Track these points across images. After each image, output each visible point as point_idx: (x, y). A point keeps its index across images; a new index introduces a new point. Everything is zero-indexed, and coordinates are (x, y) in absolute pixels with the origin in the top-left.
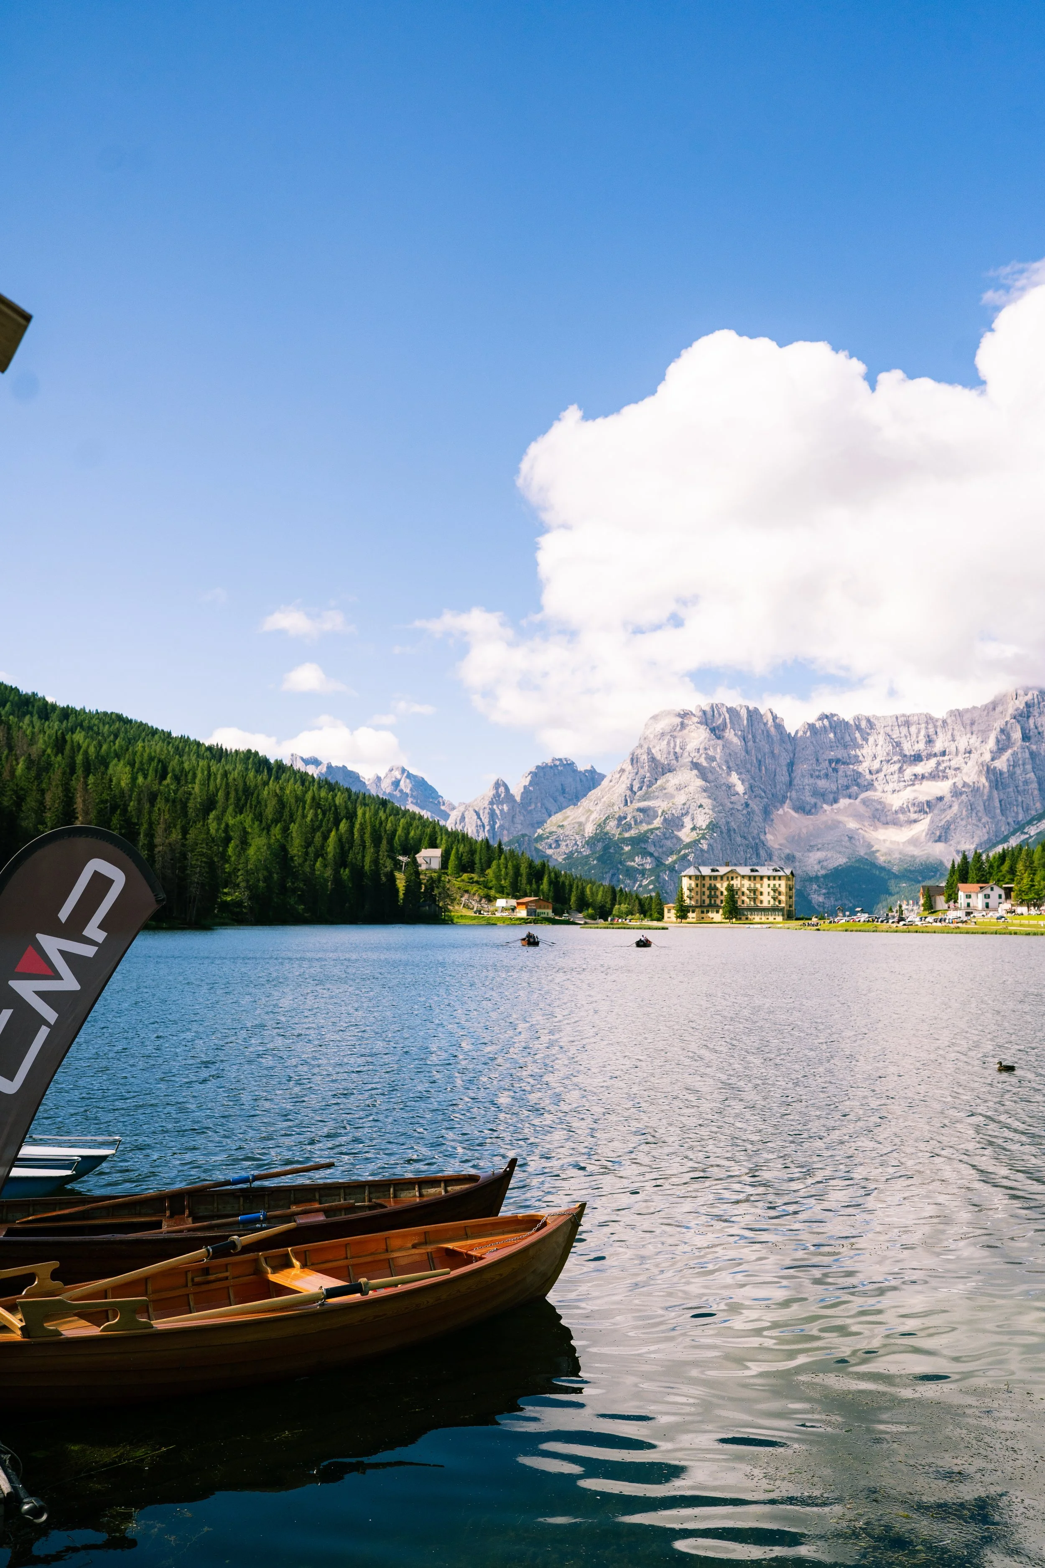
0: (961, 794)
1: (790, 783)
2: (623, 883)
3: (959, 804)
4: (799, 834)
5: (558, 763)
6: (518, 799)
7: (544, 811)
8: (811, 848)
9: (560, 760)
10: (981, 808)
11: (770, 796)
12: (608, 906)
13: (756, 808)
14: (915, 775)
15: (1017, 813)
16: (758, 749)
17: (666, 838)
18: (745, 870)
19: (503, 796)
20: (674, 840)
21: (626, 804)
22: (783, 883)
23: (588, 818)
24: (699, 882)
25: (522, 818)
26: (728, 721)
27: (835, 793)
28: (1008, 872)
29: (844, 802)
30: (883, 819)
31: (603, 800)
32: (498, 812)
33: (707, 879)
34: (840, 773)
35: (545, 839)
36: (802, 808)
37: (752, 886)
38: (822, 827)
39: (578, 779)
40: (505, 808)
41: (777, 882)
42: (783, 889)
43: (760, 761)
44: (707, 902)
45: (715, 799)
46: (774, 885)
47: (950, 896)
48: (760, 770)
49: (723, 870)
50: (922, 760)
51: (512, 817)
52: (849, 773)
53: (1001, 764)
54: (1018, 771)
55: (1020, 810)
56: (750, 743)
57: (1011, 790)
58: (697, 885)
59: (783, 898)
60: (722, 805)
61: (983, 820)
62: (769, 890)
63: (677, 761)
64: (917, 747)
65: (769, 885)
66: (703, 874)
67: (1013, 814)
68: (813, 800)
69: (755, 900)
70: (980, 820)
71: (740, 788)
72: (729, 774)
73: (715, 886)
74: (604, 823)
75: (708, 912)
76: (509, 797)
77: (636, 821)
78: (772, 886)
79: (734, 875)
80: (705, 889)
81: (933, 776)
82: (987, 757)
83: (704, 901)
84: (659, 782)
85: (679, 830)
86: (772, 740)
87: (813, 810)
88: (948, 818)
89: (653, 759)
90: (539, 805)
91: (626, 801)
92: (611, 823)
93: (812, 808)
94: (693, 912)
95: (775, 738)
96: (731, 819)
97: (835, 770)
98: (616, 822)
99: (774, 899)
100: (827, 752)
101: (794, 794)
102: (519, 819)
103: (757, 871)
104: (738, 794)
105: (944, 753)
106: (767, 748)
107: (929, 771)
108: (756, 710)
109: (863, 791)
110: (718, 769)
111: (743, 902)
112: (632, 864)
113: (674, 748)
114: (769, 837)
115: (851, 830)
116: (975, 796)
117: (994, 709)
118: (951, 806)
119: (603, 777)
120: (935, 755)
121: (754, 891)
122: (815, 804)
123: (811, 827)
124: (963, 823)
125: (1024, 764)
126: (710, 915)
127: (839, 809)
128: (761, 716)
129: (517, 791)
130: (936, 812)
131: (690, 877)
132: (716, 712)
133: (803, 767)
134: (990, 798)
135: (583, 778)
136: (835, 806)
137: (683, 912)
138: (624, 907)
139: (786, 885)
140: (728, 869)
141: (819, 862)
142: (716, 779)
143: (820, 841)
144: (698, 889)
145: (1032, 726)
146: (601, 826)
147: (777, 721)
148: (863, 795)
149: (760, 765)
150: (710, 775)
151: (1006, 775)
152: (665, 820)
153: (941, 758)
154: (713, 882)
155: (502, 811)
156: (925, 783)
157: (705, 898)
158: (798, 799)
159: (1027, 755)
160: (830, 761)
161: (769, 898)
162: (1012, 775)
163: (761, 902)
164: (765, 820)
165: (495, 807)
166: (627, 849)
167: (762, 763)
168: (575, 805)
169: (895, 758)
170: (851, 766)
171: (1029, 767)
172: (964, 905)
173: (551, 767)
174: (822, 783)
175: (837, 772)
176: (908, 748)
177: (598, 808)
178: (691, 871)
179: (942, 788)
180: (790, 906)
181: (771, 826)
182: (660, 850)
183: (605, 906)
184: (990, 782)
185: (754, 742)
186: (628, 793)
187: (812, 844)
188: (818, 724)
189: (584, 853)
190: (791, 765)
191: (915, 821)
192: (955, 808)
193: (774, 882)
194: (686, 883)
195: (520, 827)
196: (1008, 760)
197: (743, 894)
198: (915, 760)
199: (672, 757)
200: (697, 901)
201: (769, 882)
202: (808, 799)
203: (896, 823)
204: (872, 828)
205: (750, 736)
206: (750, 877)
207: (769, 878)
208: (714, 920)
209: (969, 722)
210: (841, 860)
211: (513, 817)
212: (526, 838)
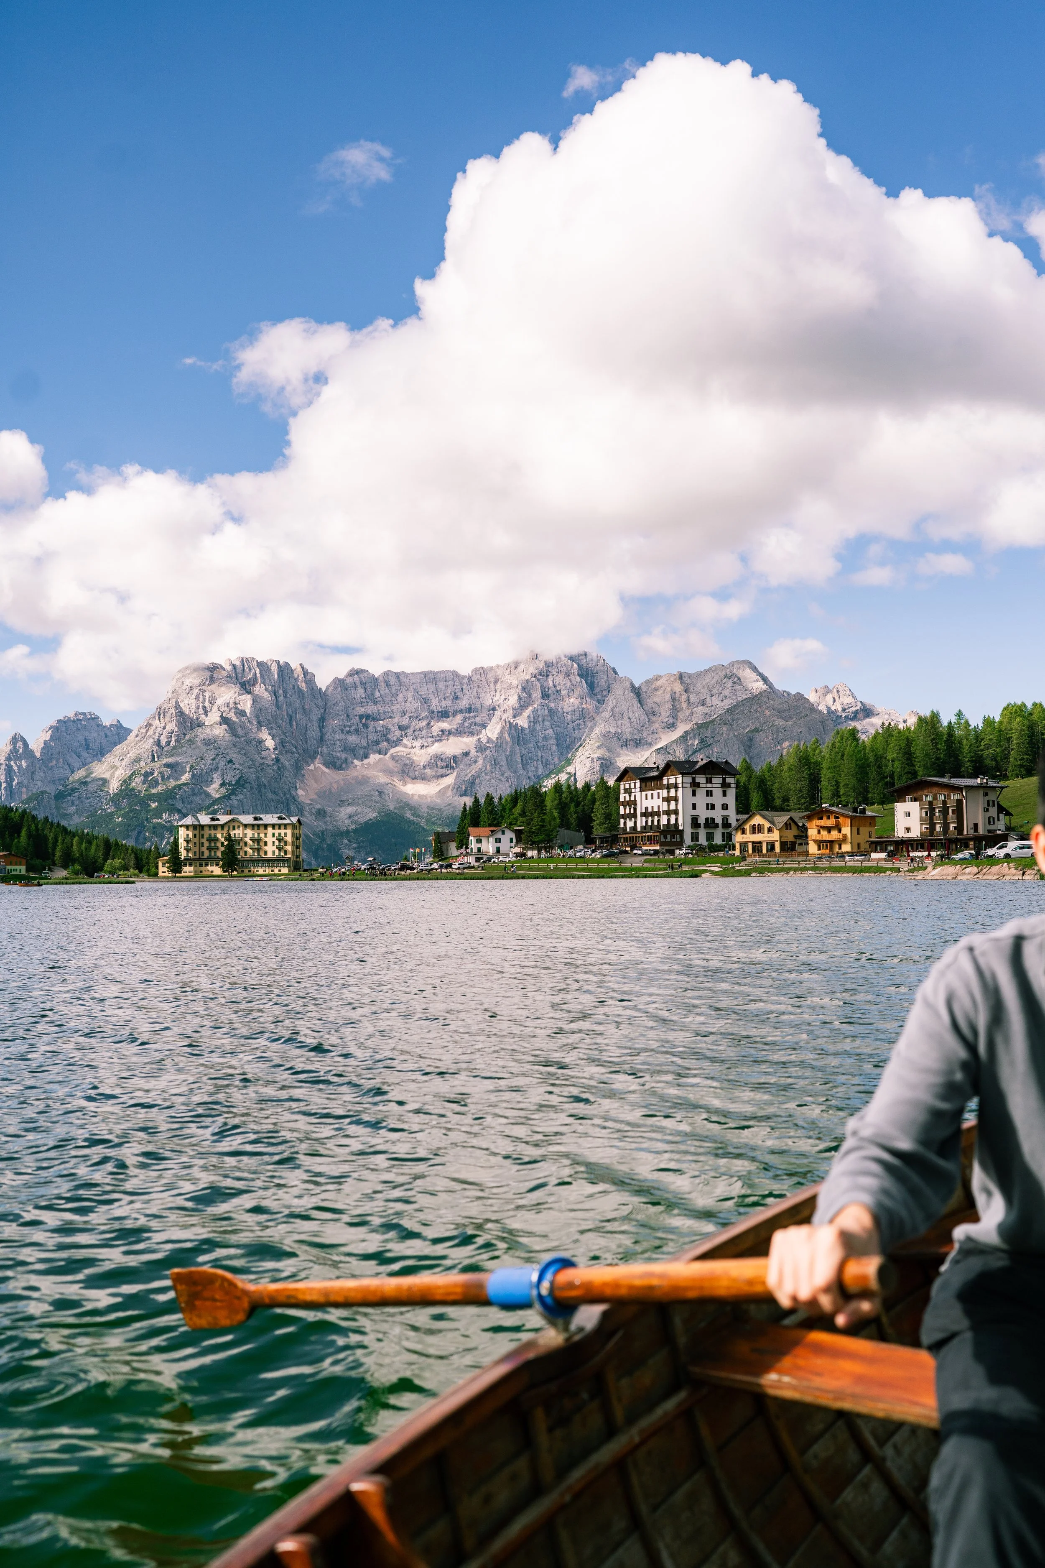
0: (485, 749)
1: (322, 739)
2: (150, 840)
3: (484, 760)
4: (330, 789)
5: (81, 717)
6: (38, 754)
7: (66, 767)
8: (342, 803)
9: (84, 714)
10: (504, 763)
11: (301, 752)
12: (100, 860)
13: (287, 764)
14: (442, 731)
15: (537, 768)
16: (290, 705)
17: (195, 794)
18: (248, 819)
19: (21, 751)
20: (203, 797)
21: (153, 760)
22: (289, 832)
23: (112, 775)
24: (197, 832)
25: (42, 774)
26: (258, 675)
27: (365, 748)
28: (520, 815)
29: (374, 758)
30: (412, 774)
31: (128, 755)
32: (15, 768)
33: (206, 829)
34: (370, 729)
35: (66, 796)
36: (333, 764)
37: (256, 835)
38: (353, 782)
39: (103, 734)
40: (24, 764)
41: (282, 831)
42: (289, 838)
43: (291, 717)
44: (207, 854)
45: (245, 754)
46: (280, 834)
47: (461, 841)
48: (291, 725)
49: (224, 819)
50: (448, 717)
51: (31, 773)
52: (379, 729)
53: (523, 721)
54: (538, 728)
55: (540, 765)
56: (281, 698)
57: (531, 745)
58: (195, 836)
59: (289, 848)
60: (252, 760)
61: (506, 775)
62: (274, 839)
63: (207, 716)
64: (444, 704)
65: (274, 835)
66: (202, 823)
67: (533, 769)
68: (344, 756)
69: (258, 850)
70: (503, 775)
71: (270, 743)
72: (259, 729)
73: (215, 835)
74: (130, 780)
75: (207, 865)
76: (28, 752)
77: (163, 777)
78: (277, 835)
79: (236, 824)
80: (204, 840)
81: (459, 732)
82: (509, 715)
83: (203, 853)
84: (187, 737)
85: (208, 786)
86: (303, 694)
87: (344, 766)
88: (473, 772)
89: (181, 714)
90: (61, 760)
91: (153, 756)
92: (137, 779)
93: (342, 763)
94: (190, 865)
95: (306, 694)
96: (261, 774)
97: (366, 726)
98: (142, 778)
99: (280, 849)
100: (358, 708)
101: (325, 749)
102: (39, 775)
103: (261, 819)
104: (268, 749)
105: (469, 710)
106: (298, 704)
107: (456, 727)
108: (287, 664)
109: (392, 747)
110: (248, 724)
111: (246, 852)
112: (160, 820)
113: (203, 702)
114: (300, 792)
115: (381, 785)
116: (498, 751)
117: (516, 668)
118: (476, 762)
119: (129, 731)
120: (461, 711)
121: (258, 841)
122: (346, 759)
123: (342, 783)
124: (488, 777)
125: (543, 721)
126: (210, 868)
127: (369, 764)
128: (292, 671)
129: (36, 745)
130: (462, 766)
131: (187, 827)
132: (246, 666)
133: (334, 723)
134: (512, 753)
135: (109, 734)
136: (366, 761)
137: (176, 866)
138: (117, 862)
139: (292, 834)
140: (229, 817)
141: (350, 817)
142: (246, 735)
143: (350, 796)
144: (197, 840)
145: (551, 685)
146: (126, 782)
147: (308, 676)
148: (392, 751)
149: (291, 720)
150: (239, 729)
151: (527, 731)
152: (193, 776)
153: (467, 715)
154: (213, 832)
155: (20, 767)
156: (452, 739)
157: (204, 849)
158: (329, 754)
159: (546, 712)
160: (361, 717)
161: (274, 848)
162: (532, 730)
163: (266, 853)
164: (296, 775)
165: (12, 763)
166: (154, 805)
167: (294, 718)
168: (99, 761)
169: (424, 714)
170: (381, 722)
171: (548, 724)
172: (475, 850)
173: (74, 721)
174: (352, 739)
175: (367, 728)
176: (435, 704)
177: (124, 764)
178: (189, 820)
179: (466, 743)
180: (297, 857)
181: (302, 782)
182: (189, 806)
183: (96, 861)
184: (512, 738)
185: (285, 697)
186: (155, 748)
187: (343, 798)
188: (349, 680)
189: (109, 811)
190: (322, 720)
191: (442, 776)
192: (480, 762)
193: (280, 831)
194: (182, 833)
195: (40, 784)
196: (529, 717)
197: (246, 844)
198: (442, 717)
199: (201, 711)
200: (195, 852)
201: (274, 831)
202: (338, 754)
203: (423, 778)
204: (401, 783)
205: (281, 691)
206: (253, 826)
207: (274, 826)
208: (214, 874)
209: (492, 680)
210: (372, 815)
211: (33, 773)
212: (46, 796)
